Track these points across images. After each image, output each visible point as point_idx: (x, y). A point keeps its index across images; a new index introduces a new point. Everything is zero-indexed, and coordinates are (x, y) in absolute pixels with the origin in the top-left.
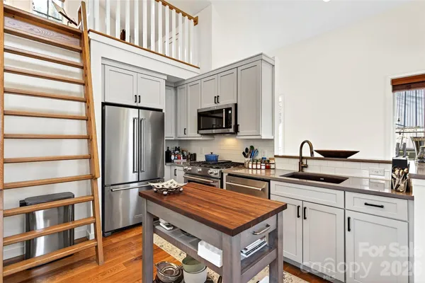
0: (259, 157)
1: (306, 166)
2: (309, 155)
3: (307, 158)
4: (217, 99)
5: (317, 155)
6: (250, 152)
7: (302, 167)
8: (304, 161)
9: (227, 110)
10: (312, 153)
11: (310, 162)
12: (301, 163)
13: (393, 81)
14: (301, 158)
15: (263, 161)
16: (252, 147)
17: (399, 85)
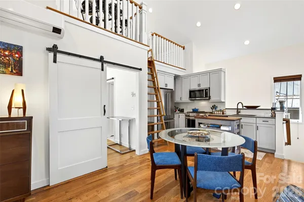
0: (218, 109)
1: (240, 112)
2: (242, 108)
3: (240, 109)
4: (199, 85)
5: (244, 108)
6: (214, 107)
7: (238, 112)
8: (239, 110)
9: (206, 90)
10: (243, 107)
11: (241, 111)
12: (237, 111)
13: (274, 78)
14: (238, 109)
15: (221, 110)
16: (215, 105)
17: (276, 80)
